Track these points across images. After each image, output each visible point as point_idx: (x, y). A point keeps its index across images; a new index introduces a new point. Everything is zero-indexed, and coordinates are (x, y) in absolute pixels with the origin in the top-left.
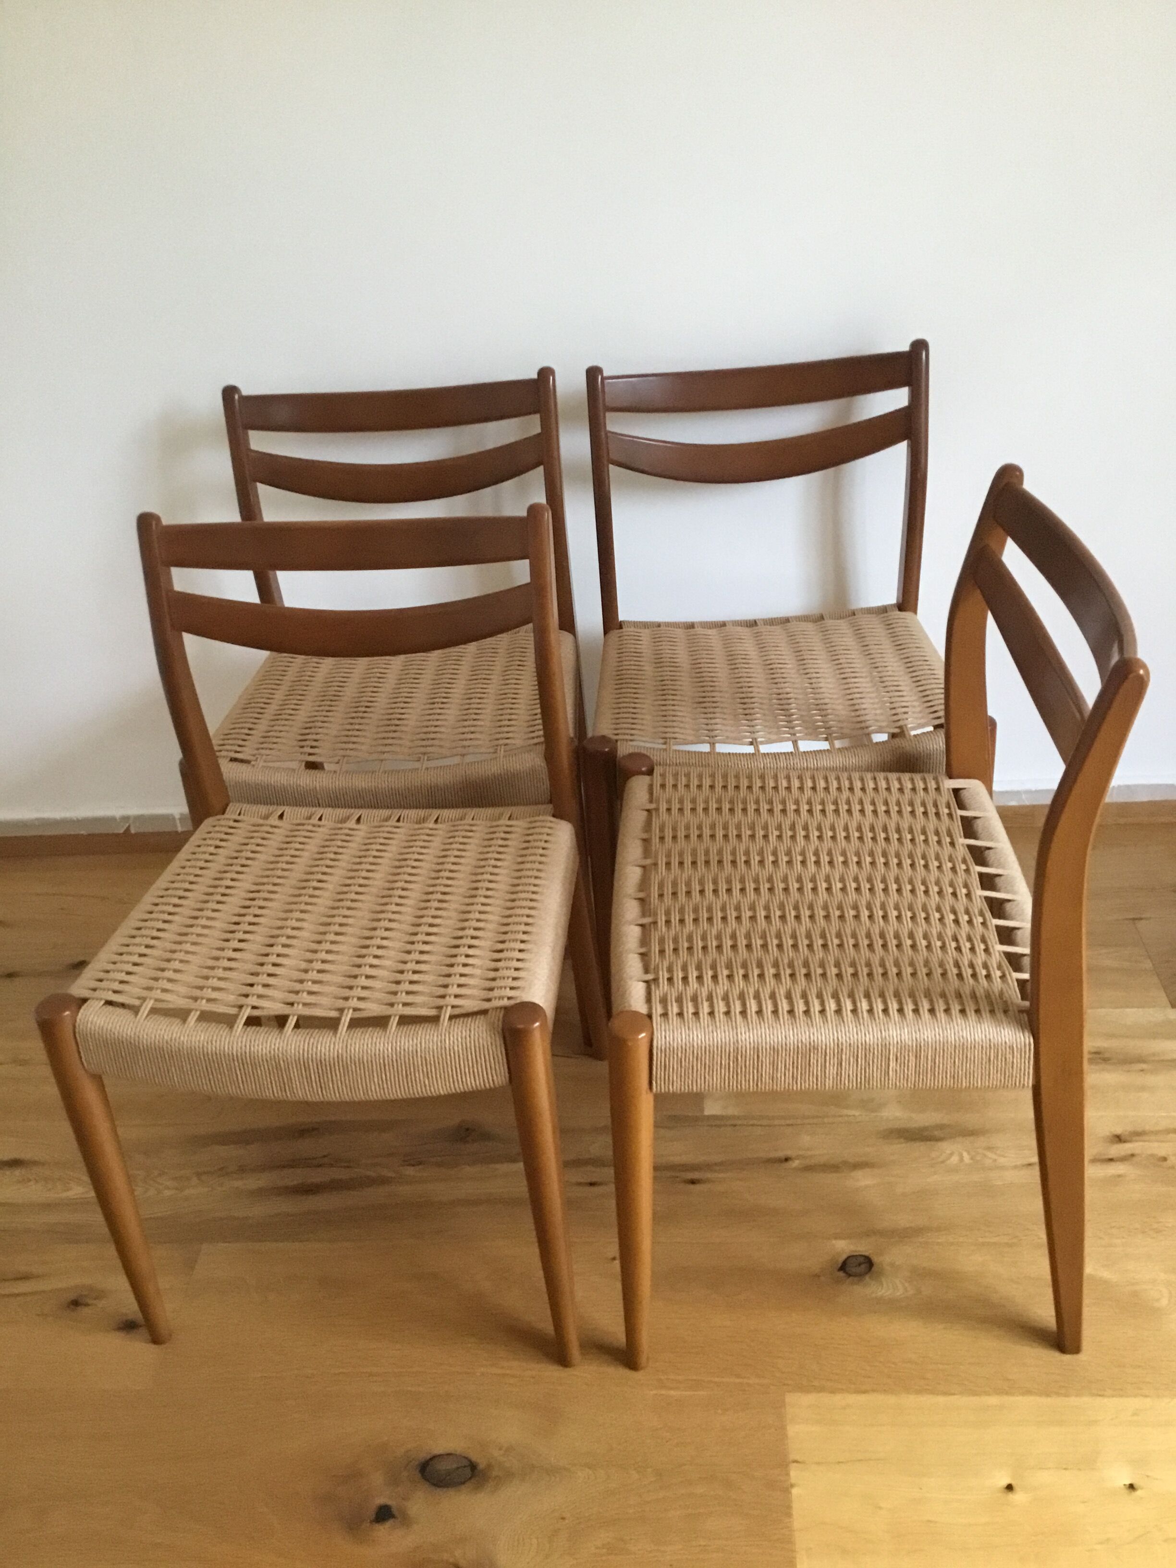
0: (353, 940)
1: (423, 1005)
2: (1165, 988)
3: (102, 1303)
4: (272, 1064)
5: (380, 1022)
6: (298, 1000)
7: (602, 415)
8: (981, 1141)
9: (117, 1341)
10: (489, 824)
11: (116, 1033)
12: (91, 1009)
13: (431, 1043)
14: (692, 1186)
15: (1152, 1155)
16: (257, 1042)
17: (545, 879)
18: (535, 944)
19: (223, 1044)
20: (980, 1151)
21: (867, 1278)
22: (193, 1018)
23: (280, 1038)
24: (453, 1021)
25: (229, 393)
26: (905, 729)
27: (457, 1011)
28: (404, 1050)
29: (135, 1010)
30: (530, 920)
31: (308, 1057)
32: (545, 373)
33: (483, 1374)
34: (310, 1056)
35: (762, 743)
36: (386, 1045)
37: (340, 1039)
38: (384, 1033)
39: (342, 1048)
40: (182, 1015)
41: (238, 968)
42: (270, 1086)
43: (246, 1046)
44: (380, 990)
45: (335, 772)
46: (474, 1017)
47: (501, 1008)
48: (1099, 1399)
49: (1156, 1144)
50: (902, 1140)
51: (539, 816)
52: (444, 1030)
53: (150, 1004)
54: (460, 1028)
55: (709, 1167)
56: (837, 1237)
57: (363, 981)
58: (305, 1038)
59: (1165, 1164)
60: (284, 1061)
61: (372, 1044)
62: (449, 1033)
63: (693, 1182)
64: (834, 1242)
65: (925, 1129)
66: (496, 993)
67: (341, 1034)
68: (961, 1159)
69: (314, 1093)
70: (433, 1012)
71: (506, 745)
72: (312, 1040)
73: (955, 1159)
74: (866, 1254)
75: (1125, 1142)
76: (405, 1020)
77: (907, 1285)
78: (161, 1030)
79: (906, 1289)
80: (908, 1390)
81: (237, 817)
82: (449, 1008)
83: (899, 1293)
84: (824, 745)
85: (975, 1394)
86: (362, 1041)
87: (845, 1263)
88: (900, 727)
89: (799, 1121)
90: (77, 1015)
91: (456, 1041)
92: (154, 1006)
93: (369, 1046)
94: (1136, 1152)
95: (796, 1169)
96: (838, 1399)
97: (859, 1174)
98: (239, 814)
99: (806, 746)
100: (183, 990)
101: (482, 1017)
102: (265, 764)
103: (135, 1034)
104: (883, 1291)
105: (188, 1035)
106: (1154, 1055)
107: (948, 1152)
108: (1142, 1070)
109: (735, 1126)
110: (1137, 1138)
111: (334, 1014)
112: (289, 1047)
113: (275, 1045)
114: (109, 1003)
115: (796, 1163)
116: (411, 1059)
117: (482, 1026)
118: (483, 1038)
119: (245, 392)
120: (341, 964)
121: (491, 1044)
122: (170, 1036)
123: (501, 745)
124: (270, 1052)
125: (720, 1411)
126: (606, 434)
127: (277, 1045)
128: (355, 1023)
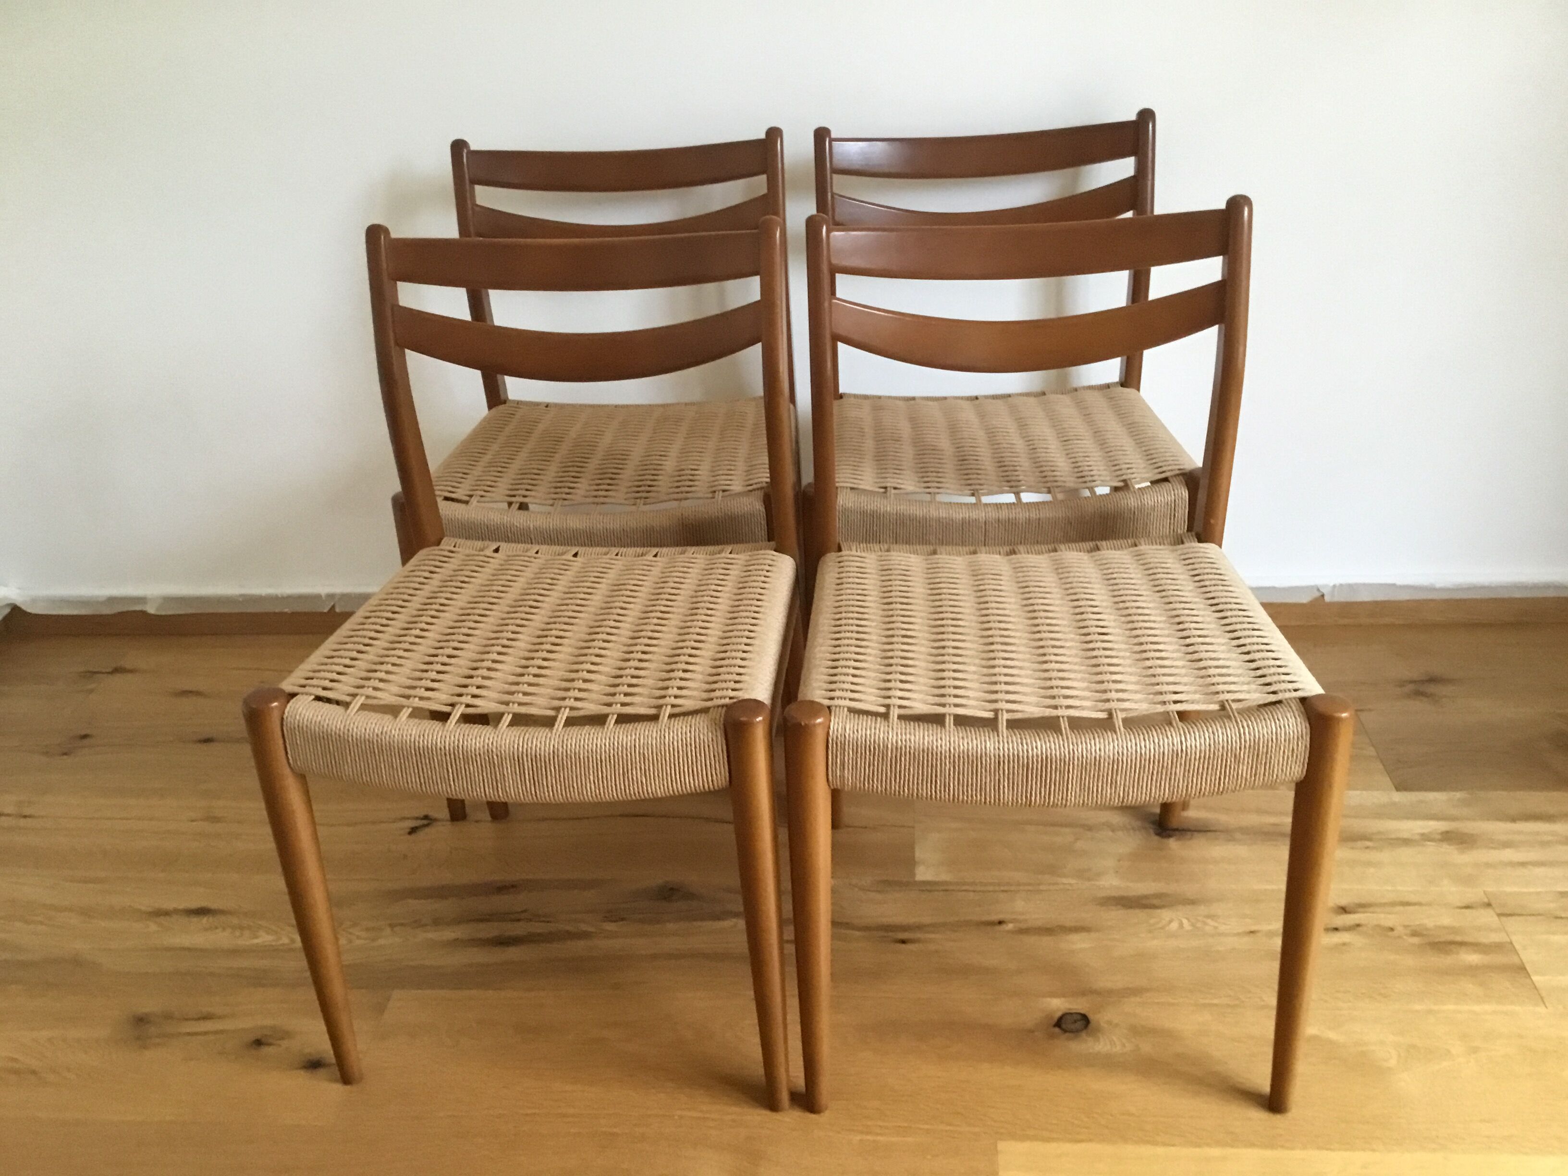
0: (570, 650)
1: (642, 705)
2: (1389, 773)
3: (285, 1043)
4: (485, 759)
5: (599, 720)
6: (513, 700)
7: (829, 177)
8: (1202, 910)
9: (303, 1079)
10: (708, 557)
11: (326, 726)
12: (300, 703)
13: (650, 738)
14: (903, 946)
15: (1378, 926)
16: (470, 737)
17: (766, 601)
18: (758, 654)
19: (435, 738)
20: (1200, 918)
21: (1084, 1034)
22: (405, 713)
23: (495, 733)
24: (673, 720)
25: (458, 147)
26: (1129, 482)
27: (677, 710)
28: (622, 745)
29: (347, 705)
30: (752, 635)
31: (523, 752)
32: (774, 134)
33: (681, 1117)
34: (525, 751)
35: (984, 494)
36: (604, 740)
37: (556, 734)
38: (601, 729)
39: (558, 743)
40: (393, 711)
41: (453, 672)
42: (482, 784)
43: (458, 741)
44: (597, 692)
45: (549, 513)
46: (695, 716)
47: (723, 706)
48: (1325, 1152)
49: (1382, 916)
50: (1119, 907)
51: (761, 550)
52: (664, 726)
53: (360, 700)
54: (680, 724)
55: (920, 927)
56: (1053, 995)
57: (580, 684)
58: (520, 734)
59: (1390, 933)
60: (497, 756)
61: (589, 739)
62: (669, 728)
63: (903, 942)
64: (1049, 999)
65: (1146, 897)
66: (718, 693)
67: (557, 730)
68: (1181, 925)
69: (527, 792)
70: (653, 711)
71: (724, 491)
72: (527, 735)
73: (1174, 926)
74: (1082, 1012)
75: (1350, 913)
76: (623, 719)
77: (1124, 1041)
78: (372, 723)
79: (1124, 1045)
80: (1125, 1140)
81: (452, 548)
82: (669, 707)
83: (1118, 1049)
84: (1048, 497)
85: (1198, 1146)
86: (579, 736)
87: (1061, 1019)
88: (1124, 481)
89: (1013, 888)
90: (286, 707)
91: (676, 737)
92: (365, 703)
93: (586, 741)
94: (1362, 922)
95: (1009, 932)
96: (1053, 1147)
97: (1075, 937)
98: (454, 547)
99: (1028, 497)
100: (395, 689)
101: (703, 715)
102: (479, 504)
103: (345, 726)
104: (1100, 1047)
105: (399, 729)
106: (1379, 833)
107: (1168, 919)
108: (1367, 848)
109: (946, 890)
110: (1360, 910)
111: (552, 713)
112: (504, 742)
113: (489, 739)
114: (318, 698)
115: (1010, 926)
116: (629, 755)
117: (703, 721)
118: (704, 734)
119: (474, 147)
120: (557, 670)
121: (712, 740)
122: (381, 730)
123: (719, 491)
124: (484, 747)
125: (929, 1157)
126: (832, 197)
127: (491, 740)
128: (571, 722)
